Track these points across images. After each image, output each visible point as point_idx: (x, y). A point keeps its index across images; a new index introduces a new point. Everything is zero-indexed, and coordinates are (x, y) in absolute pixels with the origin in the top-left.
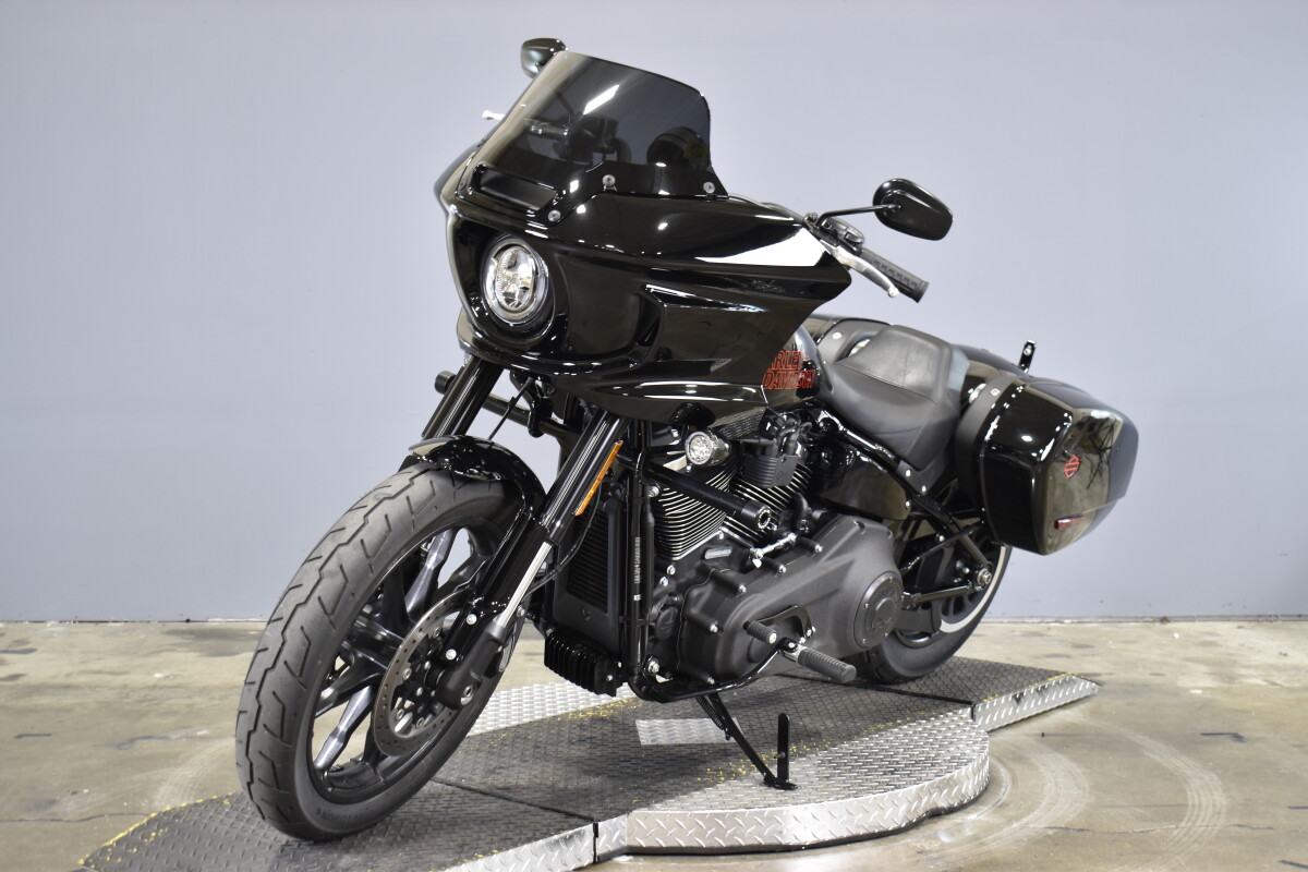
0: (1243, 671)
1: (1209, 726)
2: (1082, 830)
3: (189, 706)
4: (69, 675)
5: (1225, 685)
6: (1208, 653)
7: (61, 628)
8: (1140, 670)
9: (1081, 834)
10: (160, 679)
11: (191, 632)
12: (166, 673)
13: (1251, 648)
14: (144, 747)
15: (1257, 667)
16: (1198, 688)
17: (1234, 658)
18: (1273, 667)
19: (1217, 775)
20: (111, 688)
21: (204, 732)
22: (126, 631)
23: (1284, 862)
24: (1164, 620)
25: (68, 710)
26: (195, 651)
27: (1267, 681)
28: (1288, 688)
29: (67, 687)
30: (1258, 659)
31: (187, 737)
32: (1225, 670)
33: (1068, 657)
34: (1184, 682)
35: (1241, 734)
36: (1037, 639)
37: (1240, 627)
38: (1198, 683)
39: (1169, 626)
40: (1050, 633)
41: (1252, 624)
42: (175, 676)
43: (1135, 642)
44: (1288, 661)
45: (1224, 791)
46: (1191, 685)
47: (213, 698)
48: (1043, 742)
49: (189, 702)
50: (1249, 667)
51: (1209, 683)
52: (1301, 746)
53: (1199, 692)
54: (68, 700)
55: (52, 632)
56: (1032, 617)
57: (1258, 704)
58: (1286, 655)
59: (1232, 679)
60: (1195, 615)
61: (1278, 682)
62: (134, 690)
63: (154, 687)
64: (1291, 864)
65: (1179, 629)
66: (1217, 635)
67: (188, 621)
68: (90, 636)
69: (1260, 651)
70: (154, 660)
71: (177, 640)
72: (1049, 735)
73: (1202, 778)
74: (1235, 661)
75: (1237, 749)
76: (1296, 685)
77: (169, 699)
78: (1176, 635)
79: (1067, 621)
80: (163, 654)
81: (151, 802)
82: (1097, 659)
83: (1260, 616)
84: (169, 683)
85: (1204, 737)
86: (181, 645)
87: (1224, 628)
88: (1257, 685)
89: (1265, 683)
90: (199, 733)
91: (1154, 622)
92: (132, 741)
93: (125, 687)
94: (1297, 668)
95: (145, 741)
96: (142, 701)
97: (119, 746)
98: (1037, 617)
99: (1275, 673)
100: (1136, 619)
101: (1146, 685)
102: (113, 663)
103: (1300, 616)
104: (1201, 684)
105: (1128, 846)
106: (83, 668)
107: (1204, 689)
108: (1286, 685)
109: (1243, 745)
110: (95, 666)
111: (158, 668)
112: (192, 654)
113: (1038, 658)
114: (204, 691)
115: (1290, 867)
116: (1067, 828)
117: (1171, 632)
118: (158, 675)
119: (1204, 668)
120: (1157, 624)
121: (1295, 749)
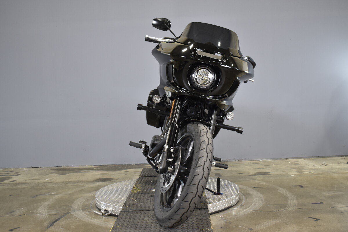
0: (304, 170)
1: (294, 184)
2: (261, 211)
3: (52, 187)
4: (26, 180)
5: (300, 174)
6: (297, 166)
7: (27, 169)
8: (280, 171)
9: (261, 212)
10: (47, 181)
11: (57, 169)
12: (49, 179)
13: (306, 165)
14: (39, 197)
15: (307, 169)
16: (293, 175)
17: (302, 167)
18: (311, 169)
19: (296, 196)
20: (35, 183)
21: (54, 193)
22: (42, 169)
23: (310, 217)
24: (287, 159)
25: (24, 189)
26: (57, 174)
27: (310, 172)
28: (315, 174)
29: (25, 183)
30: (308, 167)
31: (50, 194)
32: (300, 170)
33: (263, 168)
34: (290, 173)
35: (302, 186)
36: (256, 164)
37: (304, 160)
38: (293, 173)
39: (288, 160)
40: (259, 163)
41: (307, 159)
42: (51, 180)
43: (279, 164)
44: (315, 167)
45: (297, 200)
46: (292, 174)
47: (58, 185)
48: (254, 189)
49: (52, 186)
50: (306, 169)
51: (296, 173)
52: (316, 188)
53: (293, 176)
54: (24, 186)
55: (25, 170)
56: (255, 159)
57: (307, 178)
58: (315, 166)
59: (301, 172)
60: (294, 157)
61: (312, 173)
62: (40, 183)
63: (45, 183)
64: (312, 218)
65: (290, 161)
66: (299, 162)
67: (57, 167)
68: (34, 171)
69: (309, 165)
70: (47, 176)
71: (53, 171)
72: (256, 187)
73: (292, 197)
74: (303, 168)
75: (301, 190)
76: (317, 173)
77: (48, 185)
78: (289, 162)
79: (264, 160)
80: (49, 175)
81: (37, 211)
82: (270, 168)
83: (309, 157)
84: (49, 182)
85: (294, 187)
86: (54, 172)
87: (300, 160)
88: (307, 173)
89: (309, 173)
90: (53, 193)
91: (284, 159)
92: (36, 196)
93: (38, 183)
94: (317, 169)
95: (40, 196)
96: (41, 186)
97: (33, 197)
98: (257, 159)
99: (312, 170)
100: (280, 159)
101: (281, 175)
102: (37, 177)
103: (319, 157)
104: (294, 174)
105: (272, 215)
106: (30, 178)
107: (294, 175)
108: (314, 173)
109: (303, 188)
110: (32, 178)
111: (47, 178)
112: (56, 174)
113: (255, 169)
114: (57, 183)
115: (311, 219)
116: (257, 211)
117: (288, 161)
118: (47, 180)
119: (295, 170)
120: (285, 160)
121: (315, 189)
